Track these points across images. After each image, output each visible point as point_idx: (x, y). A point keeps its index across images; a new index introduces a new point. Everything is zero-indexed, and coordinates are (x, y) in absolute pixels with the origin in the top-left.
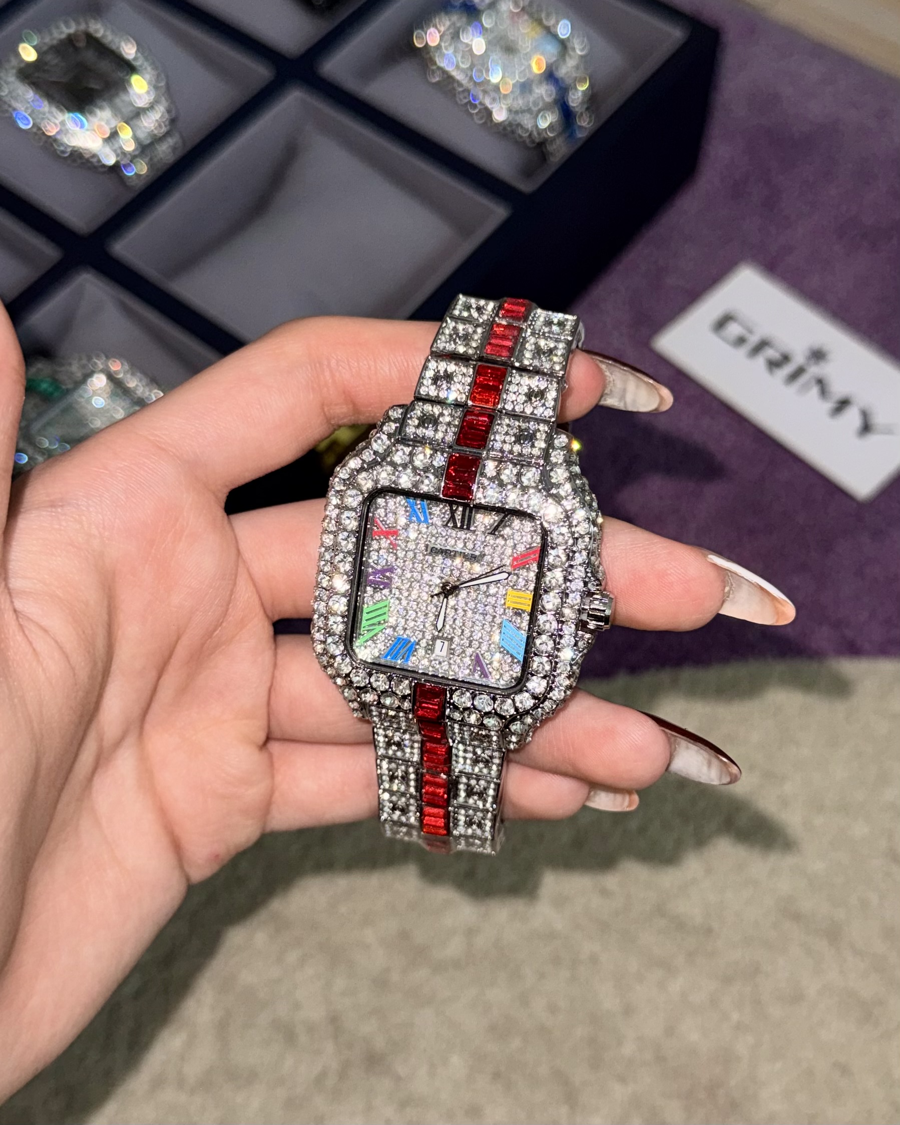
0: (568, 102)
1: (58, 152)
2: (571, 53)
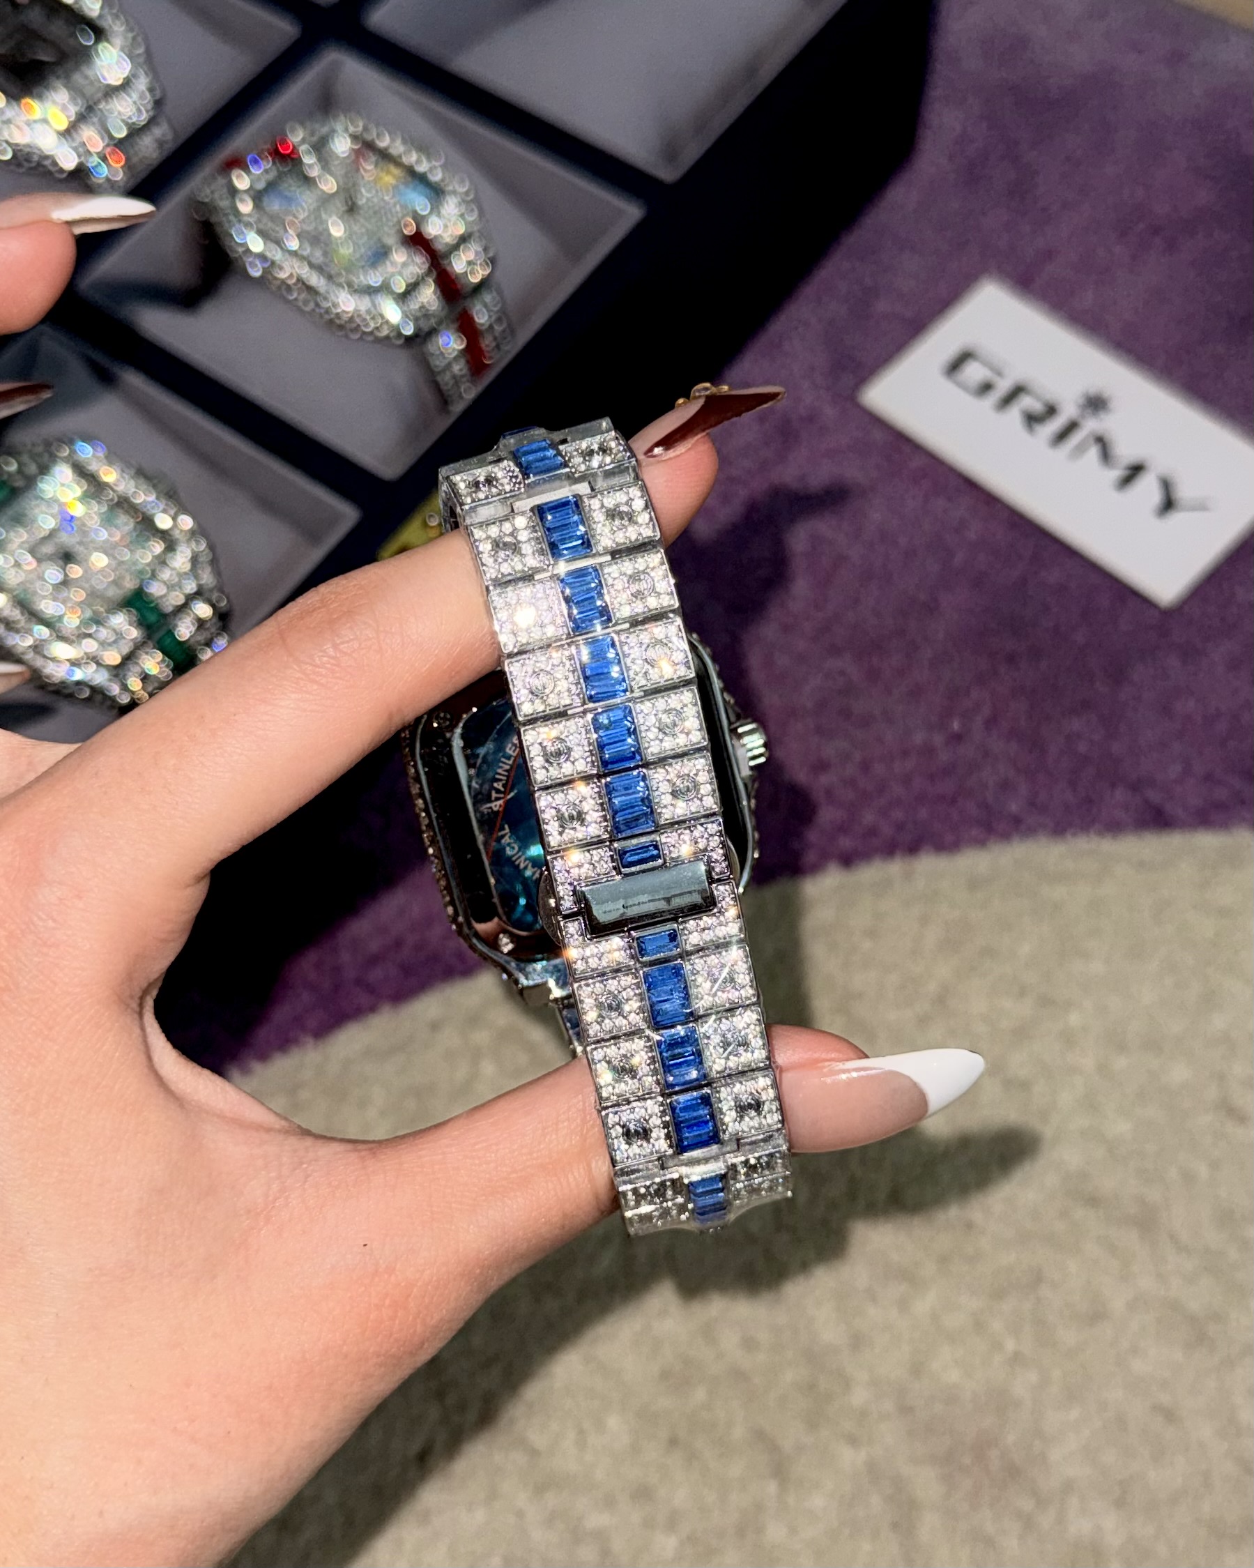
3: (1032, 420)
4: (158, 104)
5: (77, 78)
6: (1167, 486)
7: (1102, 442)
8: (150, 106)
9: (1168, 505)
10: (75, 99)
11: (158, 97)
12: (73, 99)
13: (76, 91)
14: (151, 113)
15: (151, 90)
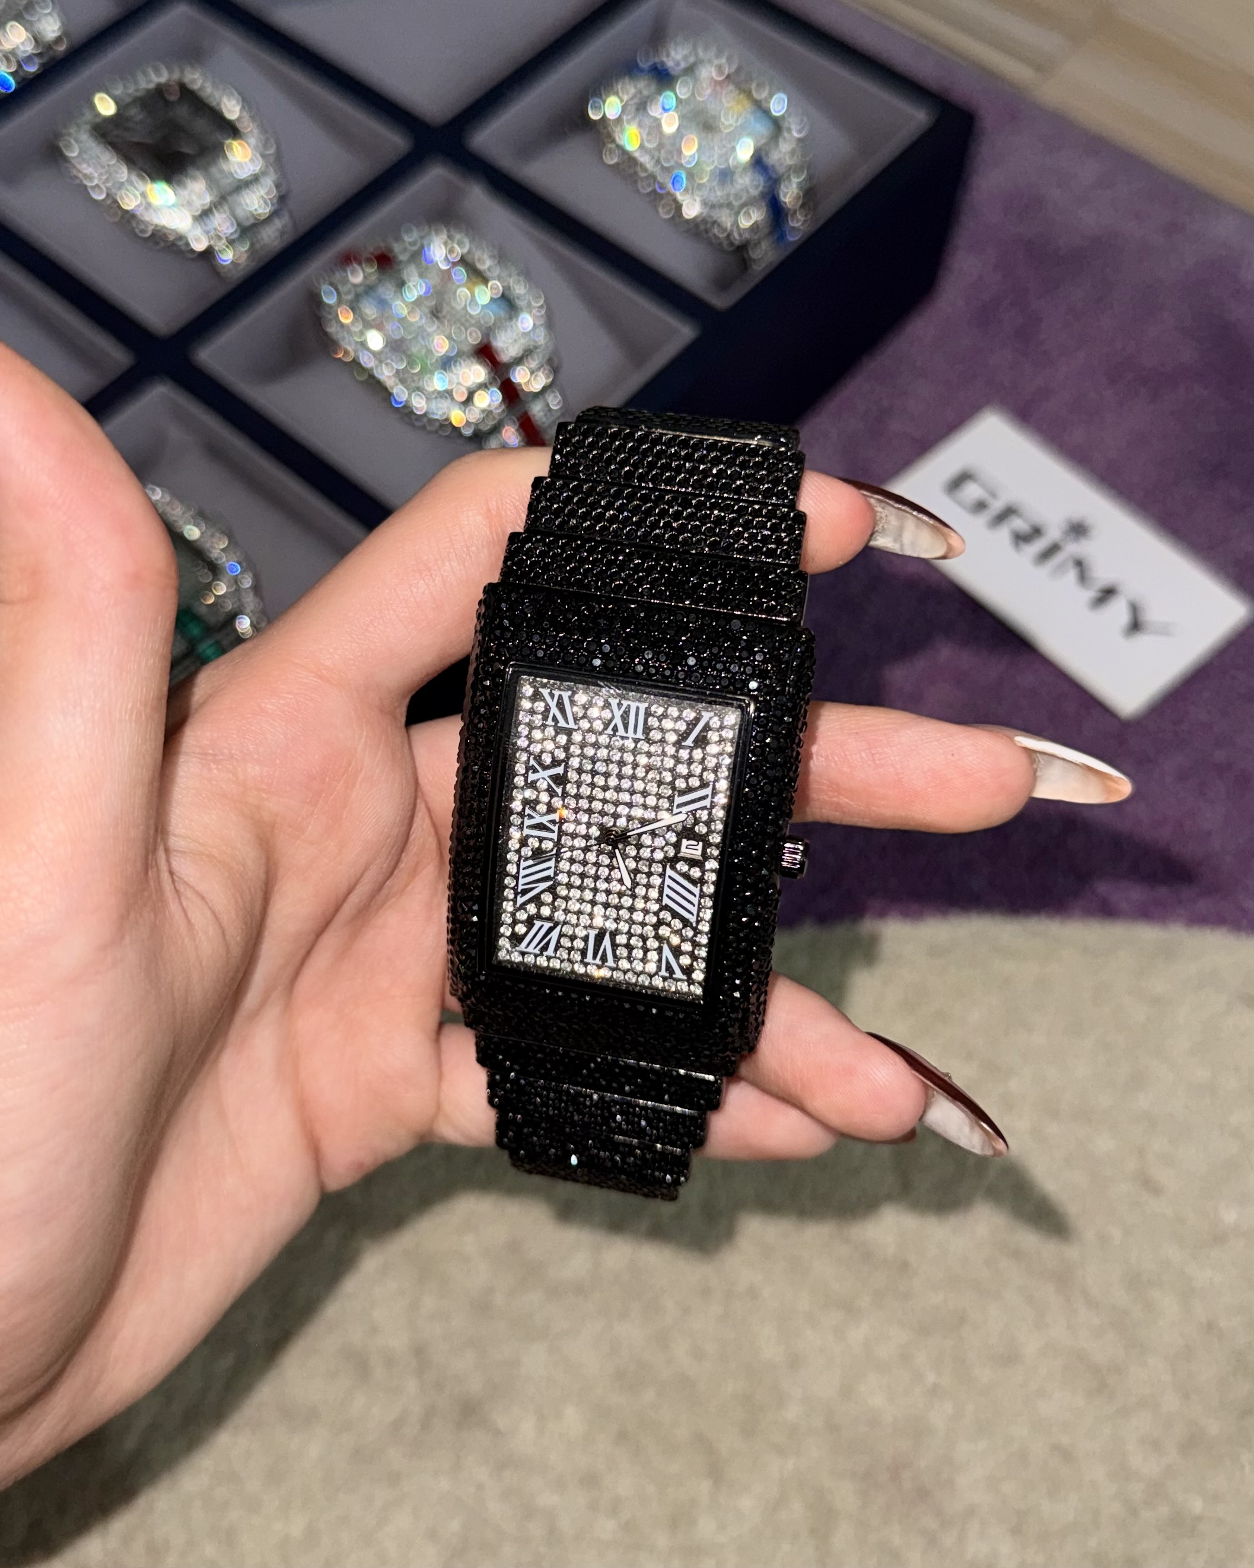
0: (778, 195)
1: (137, 231)
2: (786, 134)
3: (1021, 539)
4: (282, 199)
5: (214, 170)
6: (1135, 609)
7: (1079, 564)
8: (275, 201)
9: (1136, 626)
10: (212, 189)
11: (282, 193)
12: (210, 188)
13: (212, 183)
14: (276, 207)
15: (277, 186)
